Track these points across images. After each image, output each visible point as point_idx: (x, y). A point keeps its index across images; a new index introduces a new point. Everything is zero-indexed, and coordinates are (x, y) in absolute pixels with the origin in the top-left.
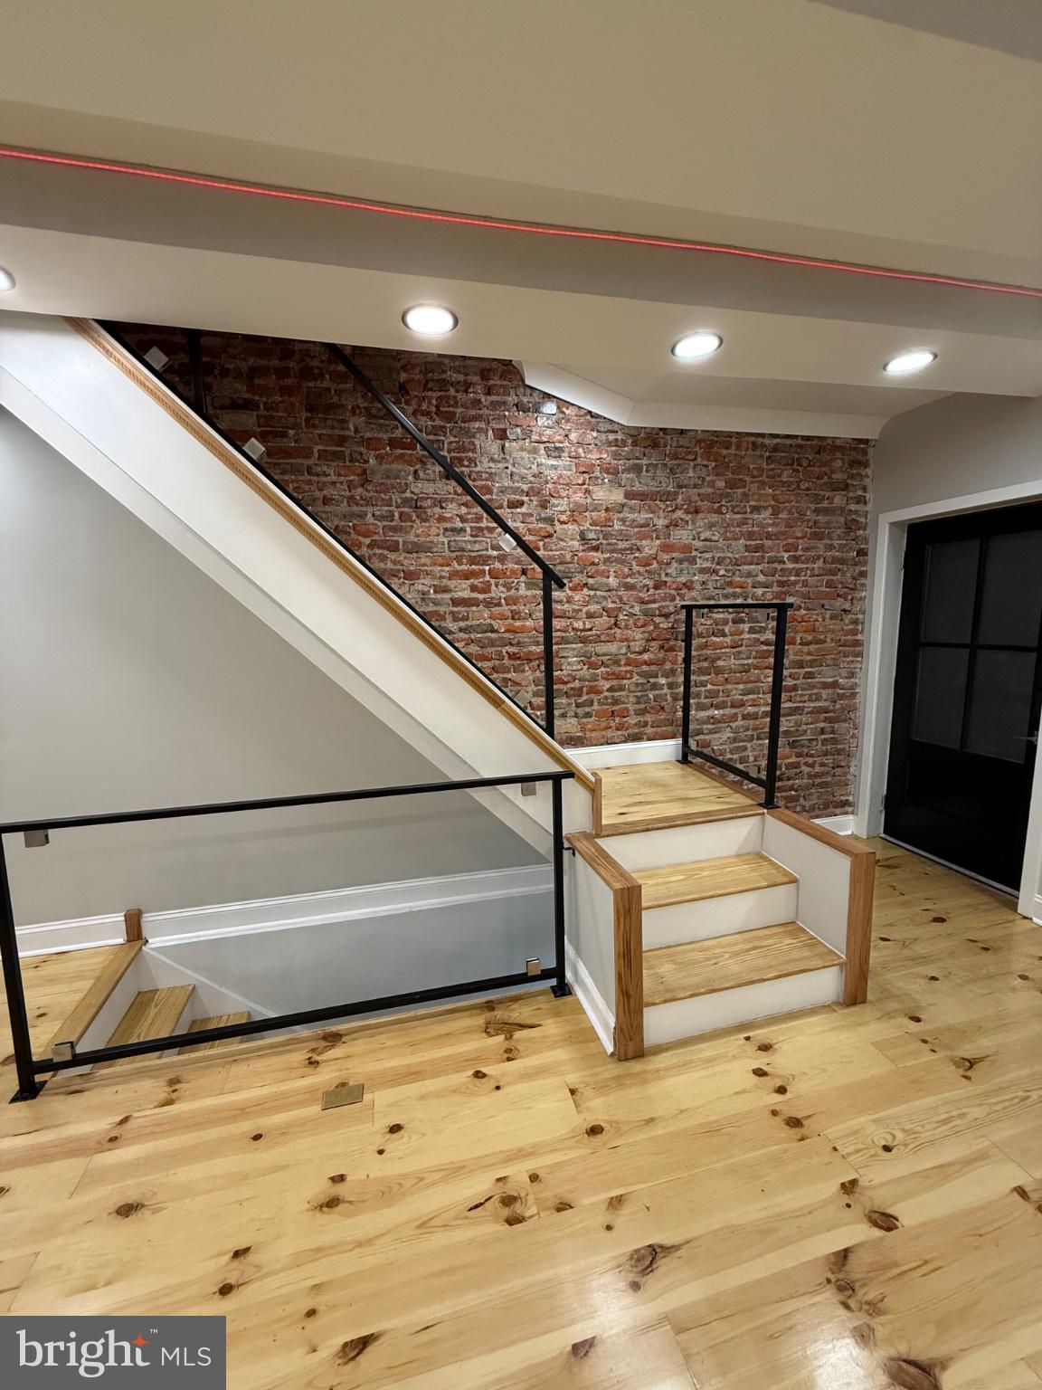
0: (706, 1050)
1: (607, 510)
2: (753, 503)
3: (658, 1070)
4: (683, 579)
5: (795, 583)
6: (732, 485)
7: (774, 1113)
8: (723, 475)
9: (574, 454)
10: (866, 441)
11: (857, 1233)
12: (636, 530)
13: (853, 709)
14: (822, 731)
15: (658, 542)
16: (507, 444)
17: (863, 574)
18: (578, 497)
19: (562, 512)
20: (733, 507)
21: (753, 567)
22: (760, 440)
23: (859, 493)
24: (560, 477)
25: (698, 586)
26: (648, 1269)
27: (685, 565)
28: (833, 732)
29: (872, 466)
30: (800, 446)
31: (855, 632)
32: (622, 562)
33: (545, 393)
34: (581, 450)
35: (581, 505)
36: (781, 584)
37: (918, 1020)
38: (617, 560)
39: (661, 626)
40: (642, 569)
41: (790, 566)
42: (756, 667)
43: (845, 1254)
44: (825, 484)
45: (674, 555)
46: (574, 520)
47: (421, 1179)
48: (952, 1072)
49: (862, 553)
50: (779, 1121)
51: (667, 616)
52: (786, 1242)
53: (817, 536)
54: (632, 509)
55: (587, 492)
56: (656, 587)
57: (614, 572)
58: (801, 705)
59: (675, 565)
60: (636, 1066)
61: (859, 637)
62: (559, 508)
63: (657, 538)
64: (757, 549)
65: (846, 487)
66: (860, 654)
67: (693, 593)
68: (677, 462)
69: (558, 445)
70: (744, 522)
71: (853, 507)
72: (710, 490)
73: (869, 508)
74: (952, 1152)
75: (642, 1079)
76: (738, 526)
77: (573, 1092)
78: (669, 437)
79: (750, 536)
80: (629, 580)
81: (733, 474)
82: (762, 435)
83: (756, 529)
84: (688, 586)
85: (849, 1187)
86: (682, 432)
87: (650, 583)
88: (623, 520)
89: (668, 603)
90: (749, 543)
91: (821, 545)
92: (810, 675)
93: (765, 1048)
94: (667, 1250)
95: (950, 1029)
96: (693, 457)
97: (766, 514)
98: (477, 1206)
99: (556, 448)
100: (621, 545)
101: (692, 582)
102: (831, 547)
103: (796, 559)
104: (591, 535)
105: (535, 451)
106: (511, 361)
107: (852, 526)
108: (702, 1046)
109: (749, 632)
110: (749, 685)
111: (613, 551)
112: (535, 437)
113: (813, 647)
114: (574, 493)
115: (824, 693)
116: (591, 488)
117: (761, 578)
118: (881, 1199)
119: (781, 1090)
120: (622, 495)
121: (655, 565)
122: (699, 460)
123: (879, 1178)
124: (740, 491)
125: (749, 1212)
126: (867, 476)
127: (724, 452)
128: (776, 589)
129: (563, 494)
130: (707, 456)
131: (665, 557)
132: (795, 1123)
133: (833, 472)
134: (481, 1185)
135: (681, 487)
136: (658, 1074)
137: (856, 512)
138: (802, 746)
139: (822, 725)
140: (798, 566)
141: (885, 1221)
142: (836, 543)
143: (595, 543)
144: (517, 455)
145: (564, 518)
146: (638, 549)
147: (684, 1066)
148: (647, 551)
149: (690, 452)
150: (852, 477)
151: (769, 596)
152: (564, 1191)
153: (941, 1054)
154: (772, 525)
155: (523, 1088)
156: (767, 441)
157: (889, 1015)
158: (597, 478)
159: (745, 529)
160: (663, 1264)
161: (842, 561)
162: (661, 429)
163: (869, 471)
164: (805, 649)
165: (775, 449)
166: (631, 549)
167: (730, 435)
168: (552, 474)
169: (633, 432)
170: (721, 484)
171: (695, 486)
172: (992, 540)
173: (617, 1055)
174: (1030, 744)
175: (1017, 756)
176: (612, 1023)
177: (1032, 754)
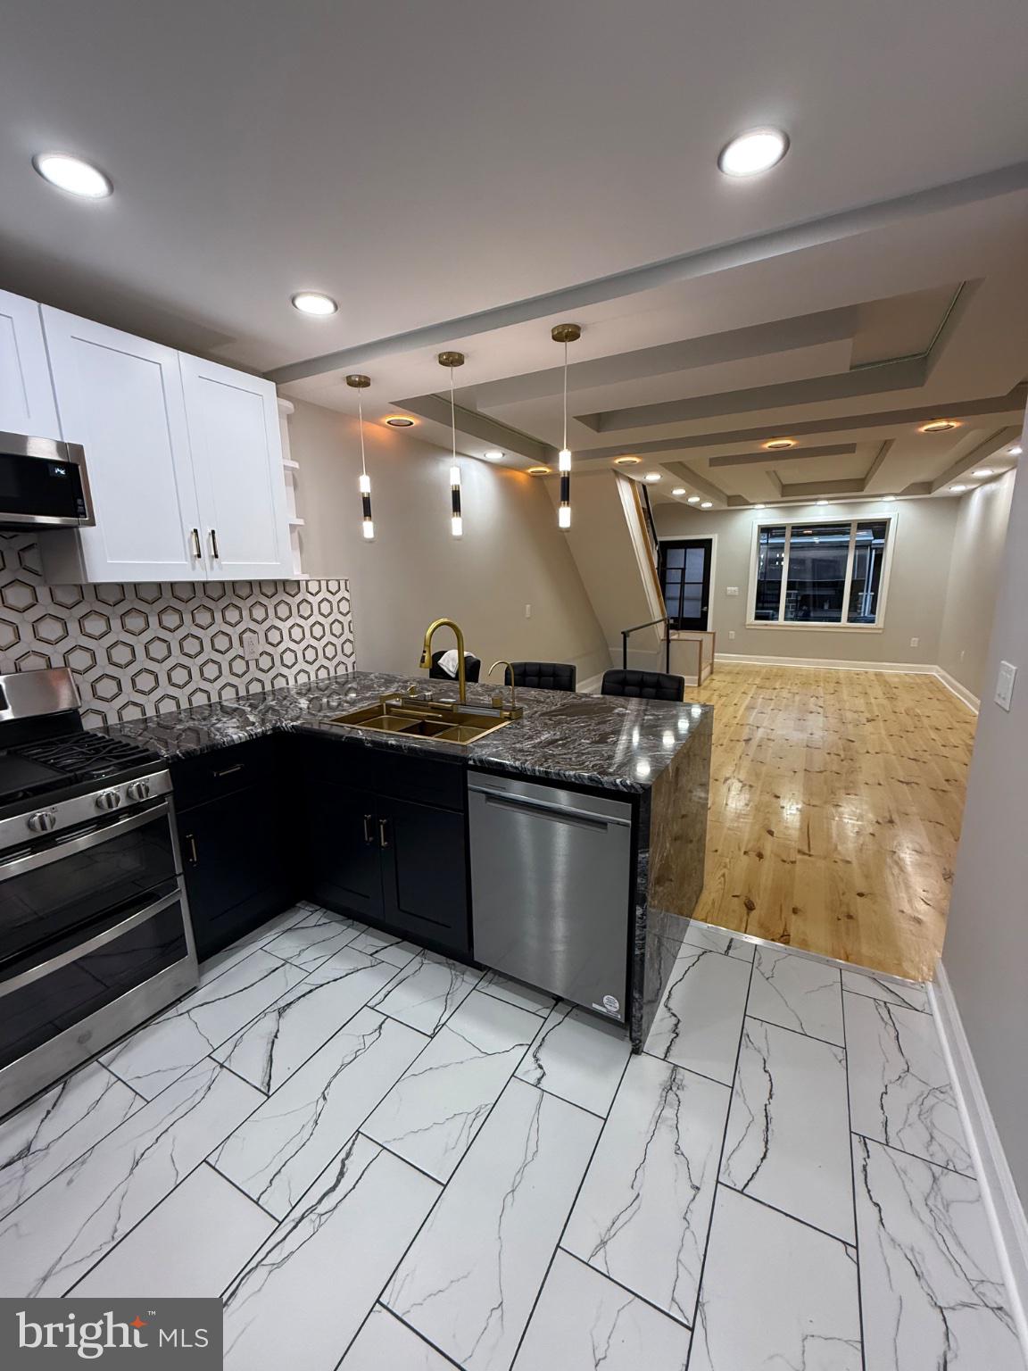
60: (702, 686)
172: (688, 550)
173: (699, 685)
174: (702, 612)
175: (698, 615)
176: (697, 678)
177: (705, 615)
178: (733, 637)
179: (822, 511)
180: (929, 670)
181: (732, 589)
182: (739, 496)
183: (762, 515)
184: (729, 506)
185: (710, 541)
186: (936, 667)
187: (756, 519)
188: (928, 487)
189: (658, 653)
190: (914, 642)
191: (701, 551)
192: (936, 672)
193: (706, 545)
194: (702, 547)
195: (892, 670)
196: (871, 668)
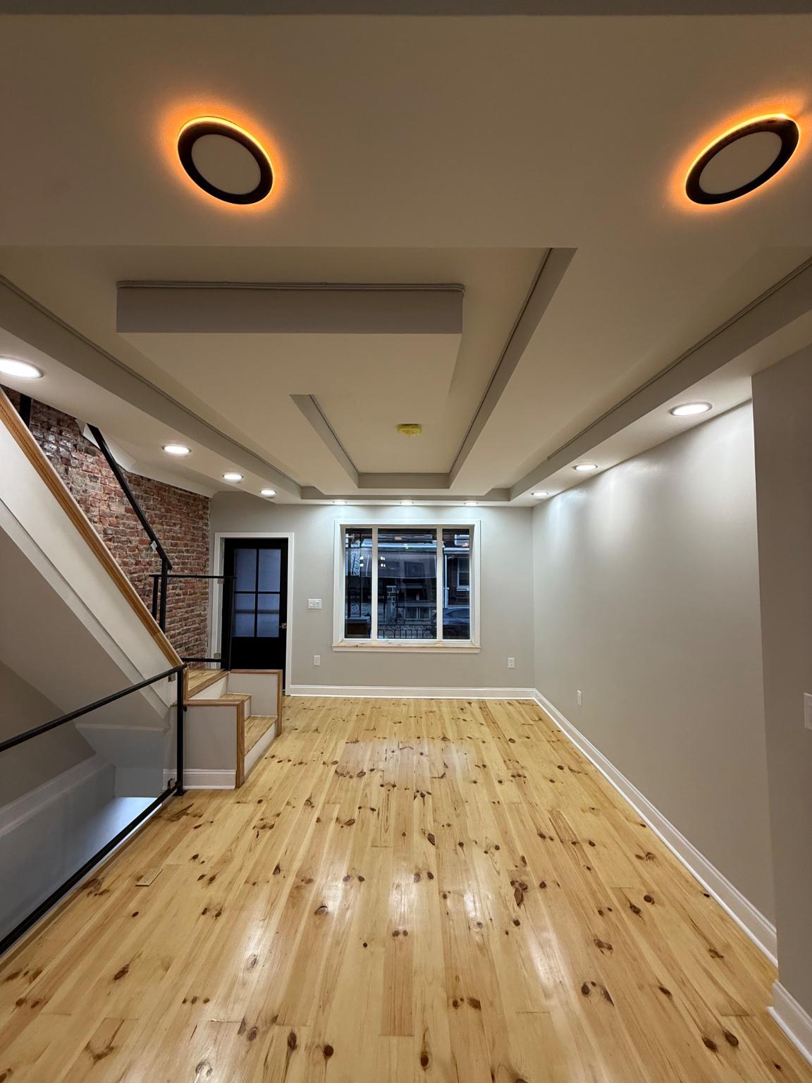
0: (259, 767)
1: (116, 517)
2: (173, 521)
3: (254, 781)
4: (147, 560)
5: (187, 563)
6: (168, 511)
7: (295, 765)
8: (164, 505)
9: (103, 482)
10: (208, 498)
11: (334, 768)
12: (129, 530)
13: (205, 627)
14: (197, 640)
15: (138, 538)
16: (70, 469)
17: (208, 559)
18: (104, 508)
19: (95, 516)
20: (167, 522)
21: (173, 554)
22: (176, 490)
23: (206, 521)
24: (96, 494)
25: (154, 564)
26: (311, 804)
27: (149, 552)
28: (200, 640)
29: (210, 509)
30: (189, 496)
31: (205, 588)
32: (123, 549)
33: (90, 442)
34: (107, 480)
35: (105, 513)
36: (183, 563)
37: (297, 729)
38: (121, 548)
39: (139, 587)
40: (131, 553)
41: (185, 554)
42: (175, 609)
43: (336, 771)
44: (196, 515)
45: (145, 546)
46: (100, 521)
47: (231, 850)
48: (316, 733)
49: (207, 549)
50: (297, 765)
51: (140, 581)
52: (326, 779)
53: (193, 540)
54: (128, 518)
55: (109, 506)
56: (136, 564)
57: (119, 554)
58: (189, 627)
59: (144, 552)
60: (246, 785)
61: (207, 590)
62: (94, 513)
63: (138, 536)
64: (176, 545)
65: (202, 518)
66: (207, 599)
67: (152, 568)
68: (147, 495)
69: (96, 475)
70: (170, 531)
71: (204, 527)
72: (158, 512)
73: (209, 528)
74: (332, 745)
75: (254, 784)
76: (168, 532)
77: (238, 803)
78: (144, 481)
79: (173, 538)
80: (125, 560)
81: (167, 505)
82: (177, 488)
83: (175, 535)
84: (149, 564)
85: (324, 763)
86: (149, 480)
87: (134, 562)
88: (124, 524)
89: (141, 574)
90: (173, 541)
91: (195, 544)
92: (192, 611)
93: (273, 757)
94: (310, 798)
95: (305, 727)
96: (152, 494)
97: (178, 527)
98: (258, 835)
99: (95, 477)
100: (124, 539)
101: (151, 561)
102: (198, 546)
103: (187, 551)
104: (110, 532)
105: (85, 477)
106: (75, 418)
107: (204, 537)
108: (257, 768)
109: (172, 590)
110: (172, 619)
111: (119, 542)
112: (84, 468)
113: (193, 596)
114: (103, 505)
115: (197, 620)
116: (110, 503)
117: (176, 560)
118: (331, 760)
119: (289, 761)
120: (124, 510)
121: (137, 551)
122: (155, 496)
123: (326, 758)
124: (169, 514)
125: (315, 780)
126: (207, 514)
127: (164, 494)
128: (181, 566)
129: (97, 506)
130: (158, 494)
131: (141, 547)
132: (301, 763)
133: (199, 510)
134: (251, 833)
135: (148, 509)
136: (255, 781)
137: (205, 530)
138: (191, 649)
139: (196, 637)
140: (189, 555)
141: (336, 763)
142: (200, 544)
143: (110, 536)
144: (75, 476)
145: (96, 519)
146: (130, 542)
147: (260, 775)
148: (134, 544)
149: (151, 491)
150: (204, 513)
151: (179, 570)
152: (274, 812)
153: (310, 732)
154: (180, 533)
155: (220, 815)
156: (178, 491)
157: (290, 733)
158: (113, 498)
159: (171, 534)
160: (312, 800)
161: (202, 553)
162: (141, 476)
163: (208, 512)
164: (191, 597)
165: (181, 495)
166: (126, 541)
167: (166, 485)
168: (92, 492)
169: (129, 475)
170: (163, 510)
171: (154, 509)
172: (260, 550)
173: (238, 786)
174: (280, 629)
175: (276, 635)
176: (233, 772)
177: (283, 633)
178: (319, 664)
179: (407, 513)
180: (529, 694)
181: (315, 602)
182: (314, 487)
183: (345, 513)
184: (302, 498)
185: (285, 541)
186: (534, 690)
187: (339, 517)
188: (506, 493)
189: (166, 731)
190: (511, 662)
191: (277, 553)
192: (534, 695)
193: (282, 544)
194: (279, 549)
195: (493, 695)
196: (474, 694)
